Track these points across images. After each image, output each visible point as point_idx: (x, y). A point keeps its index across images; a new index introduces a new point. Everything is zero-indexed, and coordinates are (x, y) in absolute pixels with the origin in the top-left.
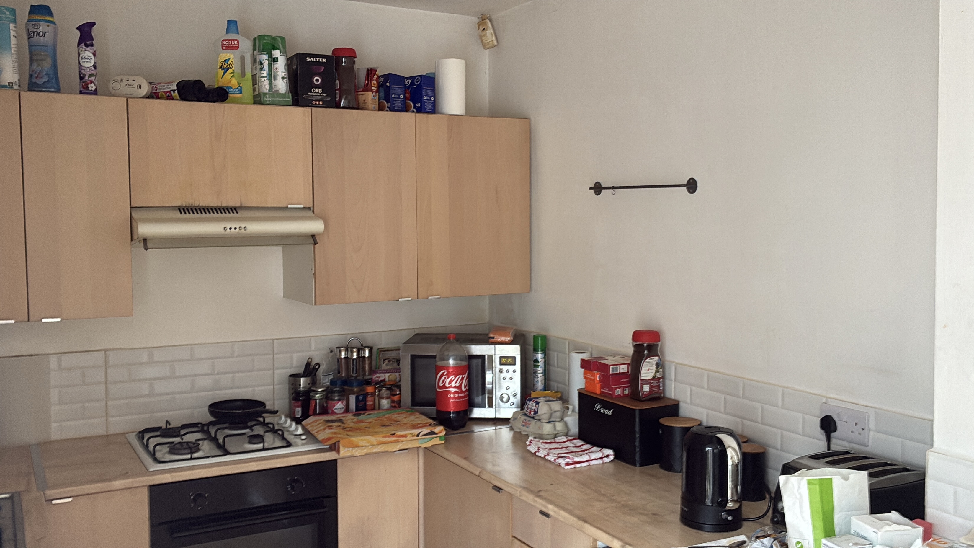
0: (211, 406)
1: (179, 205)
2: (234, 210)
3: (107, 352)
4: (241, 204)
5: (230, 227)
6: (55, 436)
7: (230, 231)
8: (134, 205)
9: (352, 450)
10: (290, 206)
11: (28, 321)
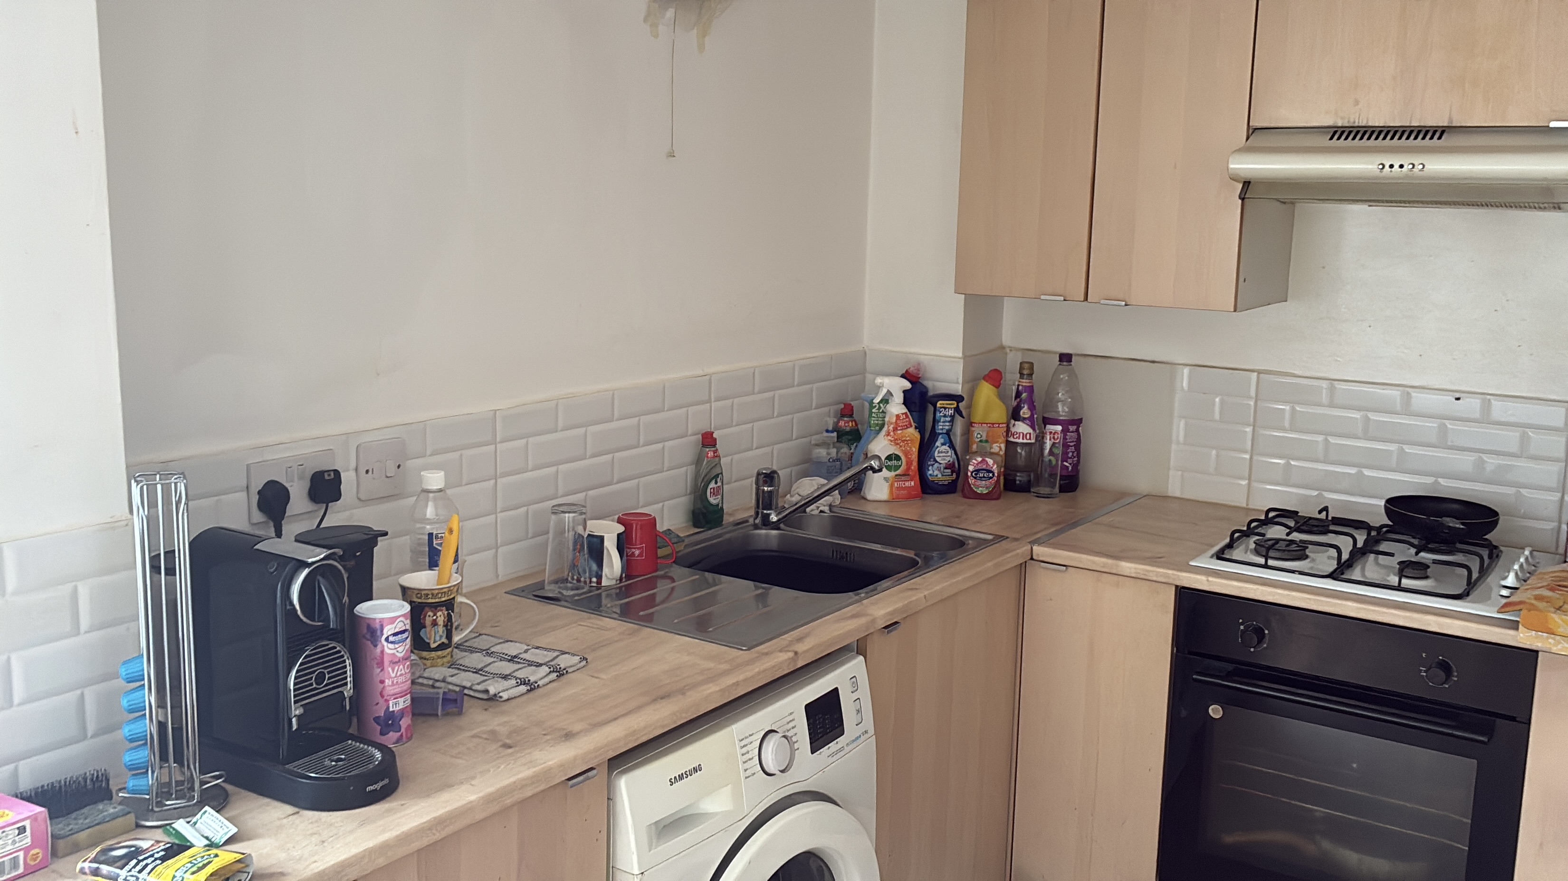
0: (1390, 501)
1: (1330, 122)
2: (1438, 132)
3: (1262, 375)
4: (1451, 120)
5: (1390, 163)
6: (1174, 489)
7: (1391, 171)
8: (1254, 123)
9: (1548, 638)
10: (1553, 124)
11: (1086, 299)
